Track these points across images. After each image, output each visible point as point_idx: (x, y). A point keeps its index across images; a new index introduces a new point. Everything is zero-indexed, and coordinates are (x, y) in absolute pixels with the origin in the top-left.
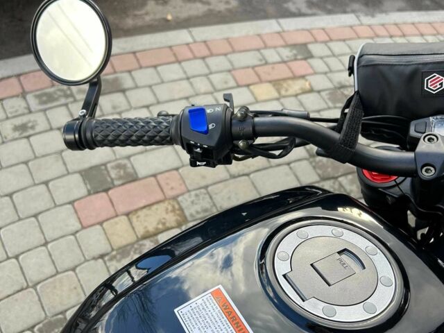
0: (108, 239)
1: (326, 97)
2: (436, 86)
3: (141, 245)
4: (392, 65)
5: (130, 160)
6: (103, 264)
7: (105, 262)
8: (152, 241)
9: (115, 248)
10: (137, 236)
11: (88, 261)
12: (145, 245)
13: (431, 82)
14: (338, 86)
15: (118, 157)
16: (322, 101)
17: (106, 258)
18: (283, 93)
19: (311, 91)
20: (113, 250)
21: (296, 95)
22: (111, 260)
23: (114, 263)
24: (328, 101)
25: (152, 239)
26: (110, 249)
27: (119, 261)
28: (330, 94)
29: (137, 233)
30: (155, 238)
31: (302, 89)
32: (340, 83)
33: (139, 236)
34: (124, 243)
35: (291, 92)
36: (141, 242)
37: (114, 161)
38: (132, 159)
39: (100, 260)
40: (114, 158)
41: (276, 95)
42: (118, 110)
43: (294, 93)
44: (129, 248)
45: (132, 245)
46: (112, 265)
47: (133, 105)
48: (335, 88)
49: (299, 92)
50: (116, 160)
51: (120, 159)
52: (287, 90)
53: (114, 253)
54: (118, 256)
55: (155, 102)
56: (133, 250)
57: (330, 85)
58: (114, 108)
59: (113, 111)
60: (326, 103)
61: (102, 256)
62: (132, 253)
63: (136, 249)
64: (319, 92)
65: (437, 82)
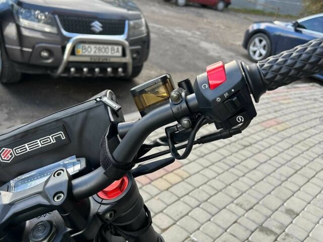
2: (8, 157)
65: (8, 153)
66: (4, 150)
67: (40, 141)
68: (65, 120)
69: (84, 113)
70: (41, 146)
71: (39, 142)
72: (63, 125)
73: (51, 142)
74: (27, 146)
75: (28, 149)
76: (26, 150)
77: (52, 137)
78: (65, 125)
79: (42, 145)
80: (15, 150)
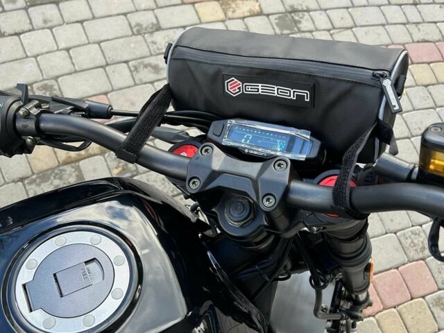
0: (29, 163)
1: (274, 22)
2: (235, 90)
3: (62, 171)
4: (199, 62)
5: (57, 81)
6: (23, 187)
7: (24, 185)
8: (72, 167)
9: (35, 172)
10: (59, 162)
11: (8, 183)
12: (65, 171)
13: (231, 85)
14: (290, 10)
15: (45, 77)
16: (270, 26)
17: (26, 182)
18: (230, 14)
19: (260, 13)
20: (33, 173)
21: (243, 18)
22: (30, 183)
23: (33, 186)
24: (275, 27)
25: (73, 165)
26: (30, 173)
27: (39, 185)
28: (280, 18)
29: (59, 159)
30: (77, 164)
31: (250, 11)
32: (292, 7)
33: (61, 162)
34: (45, 167)
35: (239, 13)
36: (61, 168)
37: (41, 81)
38: (59, 80)
39: (20, 183)
40: (41, 78)
41: (222, 16)
42: (49, 24)
43: (242, 16)
44: (49, 172)
45: (53, 169)
46: (31, 189)
47: (65, 20)
48: (286, 12)
49: (247, 14)
50: (44, 80)
51: (47, 79)
52: (234, 12)
53: (34, 177)
54: (38, 181)
55: (91, 17)
56: (53, 175)
57: (281, 9)
58: (45, 21)
59: (43, 25)
60: (274, 29)
61: (22, 180)
62: (52, 178)
63: (57, 174)
64: (268, 15)
65: (236, 86)
66: (233, 80)
67: (278, 89)
68: (320, 80)
69: (349, 85)
70: (276, 94)
71: (276, 89)
72: (314, 85)
73: (290, 96)
74: (260, 87)
75: (260, 91)
76: (258, 91)
77: (294, 92)
78: (316, 86)
79: (278, 94)
80: (246, 86)
